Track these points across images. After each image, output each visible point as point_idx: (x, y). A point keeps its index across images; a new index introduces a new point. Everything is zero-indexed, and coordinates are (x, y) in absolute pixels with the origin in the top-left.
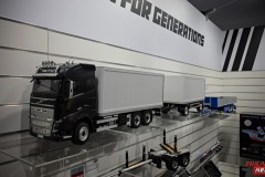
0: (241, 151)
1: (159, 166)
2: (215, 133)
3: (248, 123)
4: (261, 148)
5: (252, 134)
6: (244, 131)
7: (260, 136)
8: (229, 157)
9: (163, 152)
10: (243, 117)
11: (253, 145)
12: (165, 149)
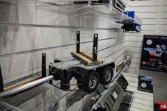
0: (141, 65)
1: (65, 87)
2: (122, 51)
3: (149, 42)
4: (157, 62)
5: (152, 51)
6: (145, 49)
7: (157, 52)
8: (130, 70)
9: (75, 63)
10: (146, 38)
11: (151, 60)
12: (78, 58)
